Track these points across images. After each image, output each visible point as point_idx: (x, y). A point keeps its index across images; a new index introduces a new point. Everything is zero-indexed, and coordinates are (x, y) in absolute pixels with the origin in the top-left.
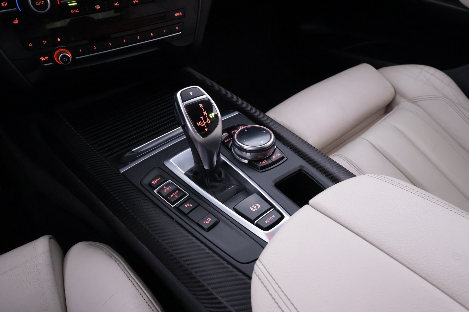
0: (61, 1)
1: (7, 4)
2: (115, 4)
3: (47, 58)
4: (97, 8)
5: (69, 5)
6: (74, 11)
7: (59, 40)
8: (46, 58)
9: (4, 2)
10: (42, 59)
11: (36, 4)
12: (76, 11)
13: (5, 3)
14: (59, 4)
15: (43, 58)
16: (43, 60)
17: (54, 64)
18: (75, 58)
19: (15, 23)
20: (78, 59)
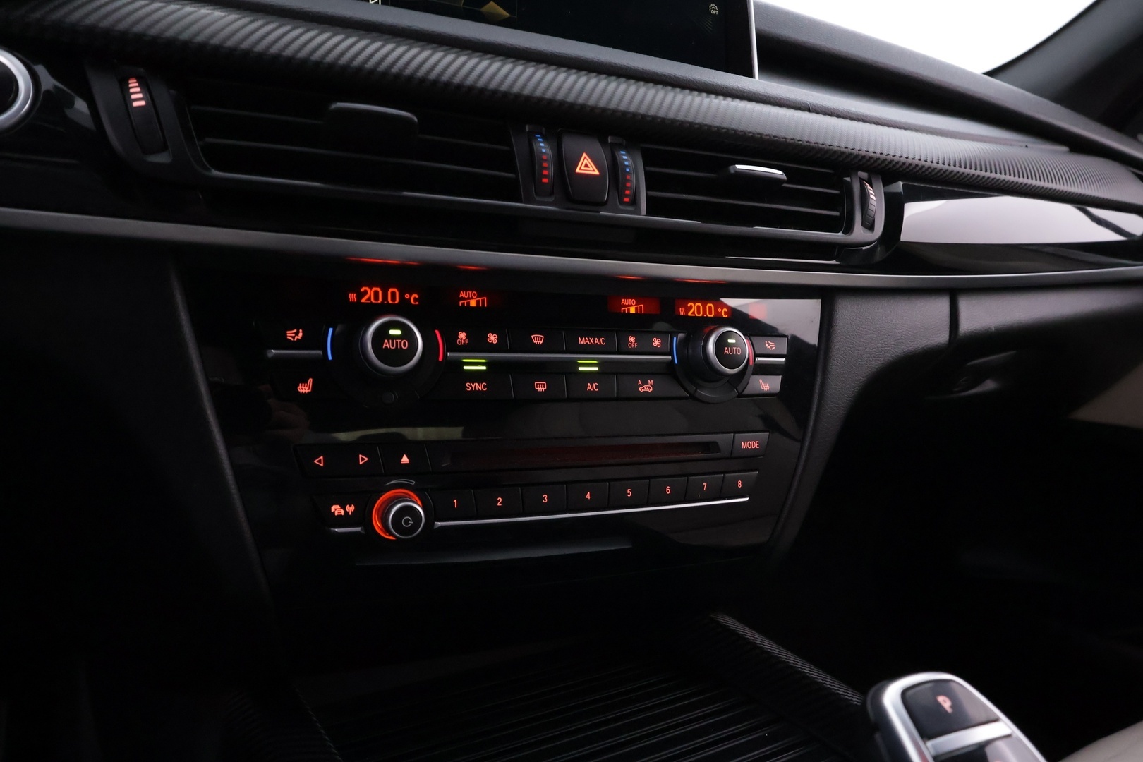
0: (448, 354)
1: (301, 335)
2: (589, 387)
3: (351, 509)
4: (538, 388)
5: (465, 368)
6: (473, 387)
7: (405, 459)
8: (348, 508)
9: (295, 331)
10: (337, 510)
11: (385, 345)
12: (480, 387)
13: (297, 334)
14: (440, 359)
15: (339, 507)
16: (336, 514)
17: (363, 532)
18: (434, 523)
19: (301, 391)
20: (441, 527)
